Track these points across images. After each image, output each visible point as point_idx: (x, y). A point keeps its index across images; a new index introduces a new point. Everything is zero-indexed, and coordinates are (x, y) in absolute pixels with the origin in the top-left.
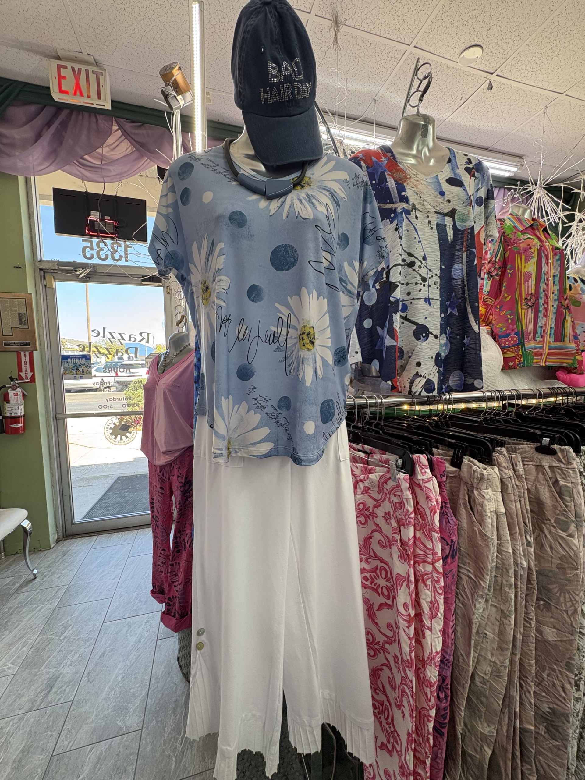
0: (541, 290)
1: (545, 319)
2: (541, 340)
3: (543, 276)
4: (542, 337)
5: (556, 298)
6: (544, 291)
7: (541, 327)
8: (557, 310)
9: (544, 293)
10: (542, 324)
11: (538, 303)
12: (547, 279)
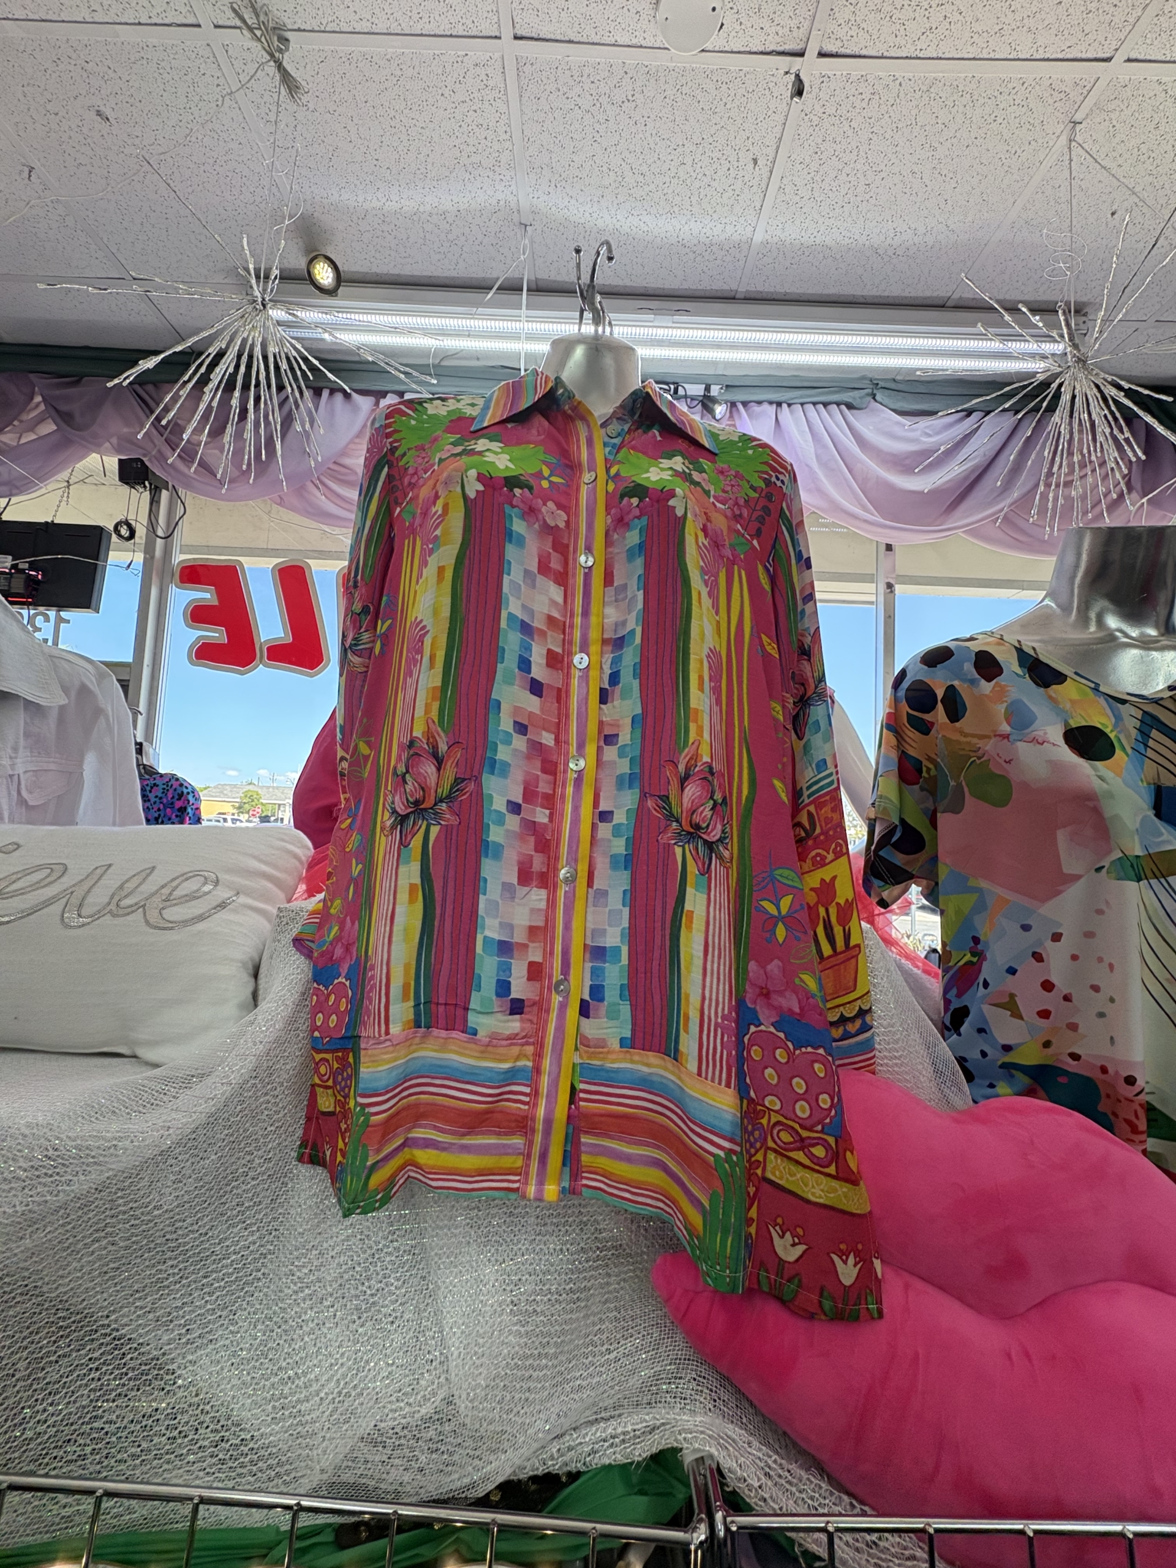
0: (506, 723)
1: (537, 897)
2: (514, 1025)
3: (511, 641)
4: (517, 1008)
5: (624, 767)
6: (521, 729)
7: (505, 948)
8: (635, 843)
9: (520, 743)
10: (510, 927)
11: (479, 799)
12: (555, 661)
